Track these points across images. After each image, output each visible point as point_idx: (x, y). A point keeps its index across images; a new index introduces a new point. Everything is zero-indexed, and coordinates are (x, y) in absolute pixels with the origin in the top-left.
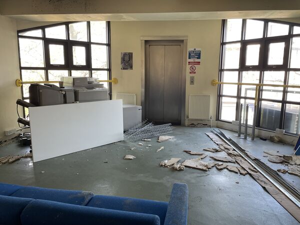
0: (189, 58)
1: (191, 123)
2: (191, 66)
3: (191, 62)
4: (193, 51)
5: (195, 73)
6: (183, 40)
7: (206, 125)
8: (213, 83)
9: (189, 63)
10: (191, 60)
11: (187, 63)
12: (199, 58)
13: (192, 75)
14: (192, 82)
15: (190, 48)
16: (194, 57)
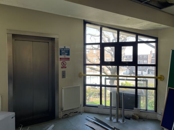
0: (61, 55)
1: (64, 114)
2: (62, 61)
3: (62, 58)
4: (64, 49)
5: (66, 67)
6: (54, 38)
7: (77, 112)
8: (80, 76)
9: (60, 58)
10: (62, 56)
11: (59, 59)
12: (68, 54)
13: (64, 69)
14: (64, 76)
15: (61, 46)
16: (64, 54)
